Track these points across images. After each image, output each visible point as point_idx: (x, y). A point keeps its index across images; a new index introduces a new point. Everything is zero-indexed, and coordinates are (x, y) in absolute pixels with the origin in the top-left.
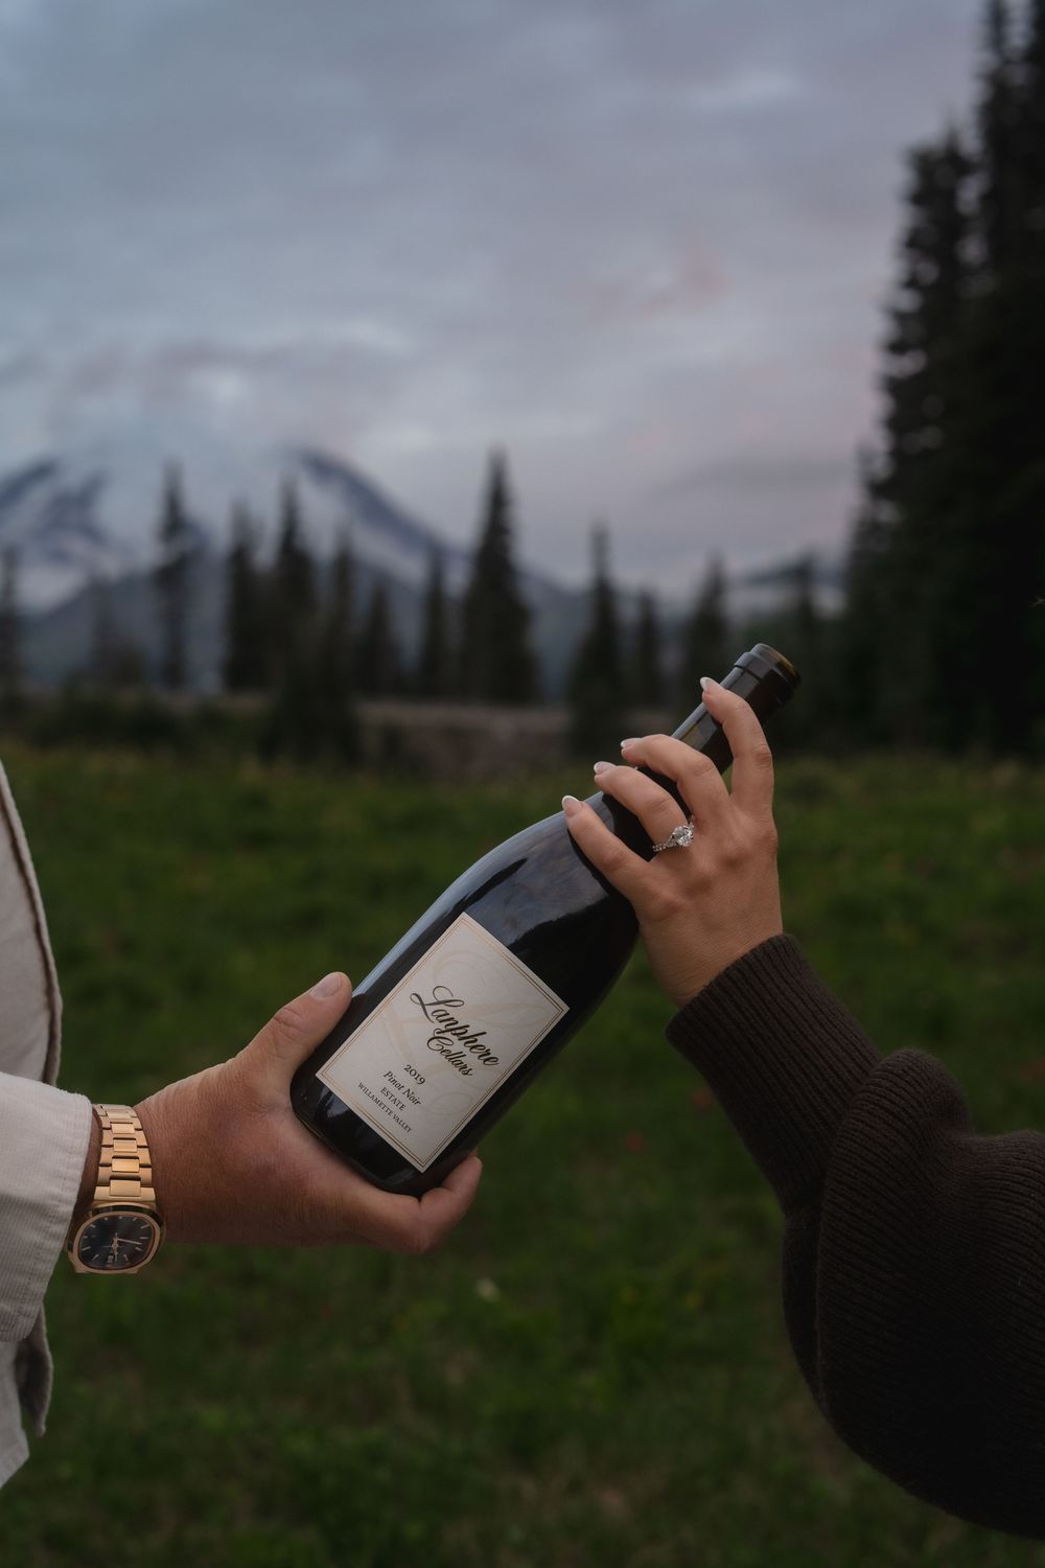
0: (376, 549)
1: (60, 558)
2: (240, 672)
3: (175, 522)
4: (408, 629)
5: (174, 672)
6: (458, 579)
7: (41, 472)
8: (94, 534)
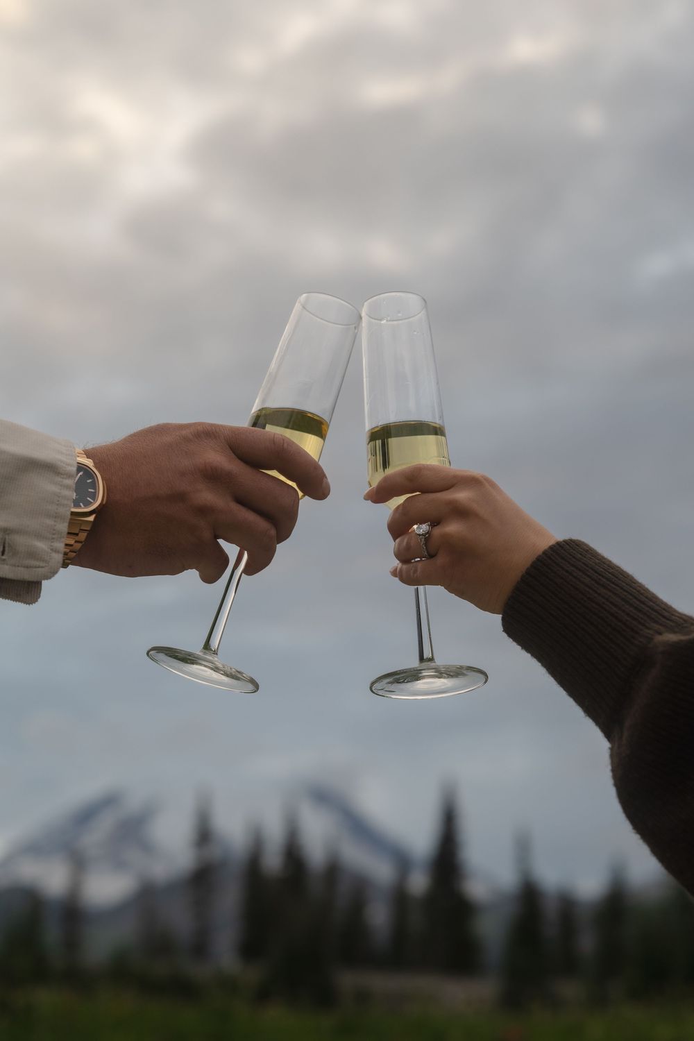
0: (358, 857)
1: (119, 865)
2: (250, 949)
3: (204, 835)
4: (379, 916)
5: (200, 947)
6: (419, 882)
7: (109, 801)
8: (147, 847)
